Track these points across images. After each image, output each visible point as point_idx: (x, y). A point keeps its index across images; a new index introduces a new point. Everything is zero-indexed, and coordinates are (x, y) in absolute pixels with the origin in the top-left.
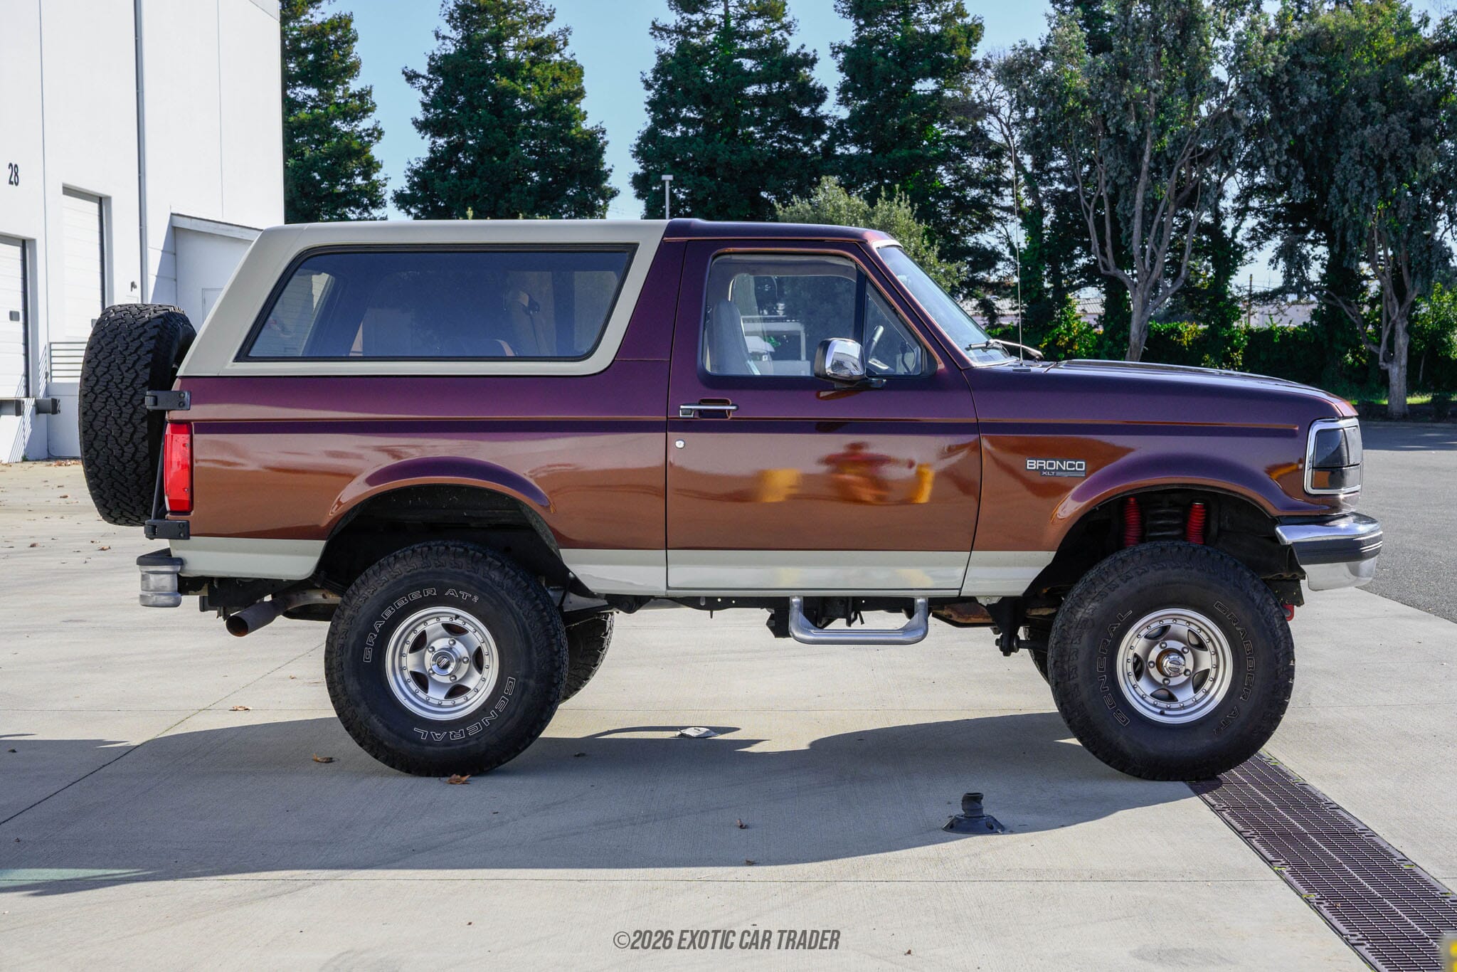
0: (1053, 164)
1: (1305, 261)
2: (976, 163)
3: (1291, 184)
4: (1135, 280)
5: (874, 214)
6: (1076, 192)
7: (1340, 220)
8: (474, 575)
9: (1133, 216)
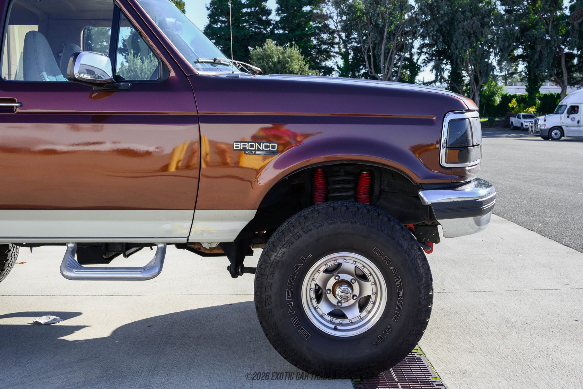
0: (353, 37)
1: (443, 70)
2: (325, 36)
3: (437, 42)
4: (382, 78)
5: (285, 53)
6: (361, 46)
7: (455, 55)
9: (381, 54)
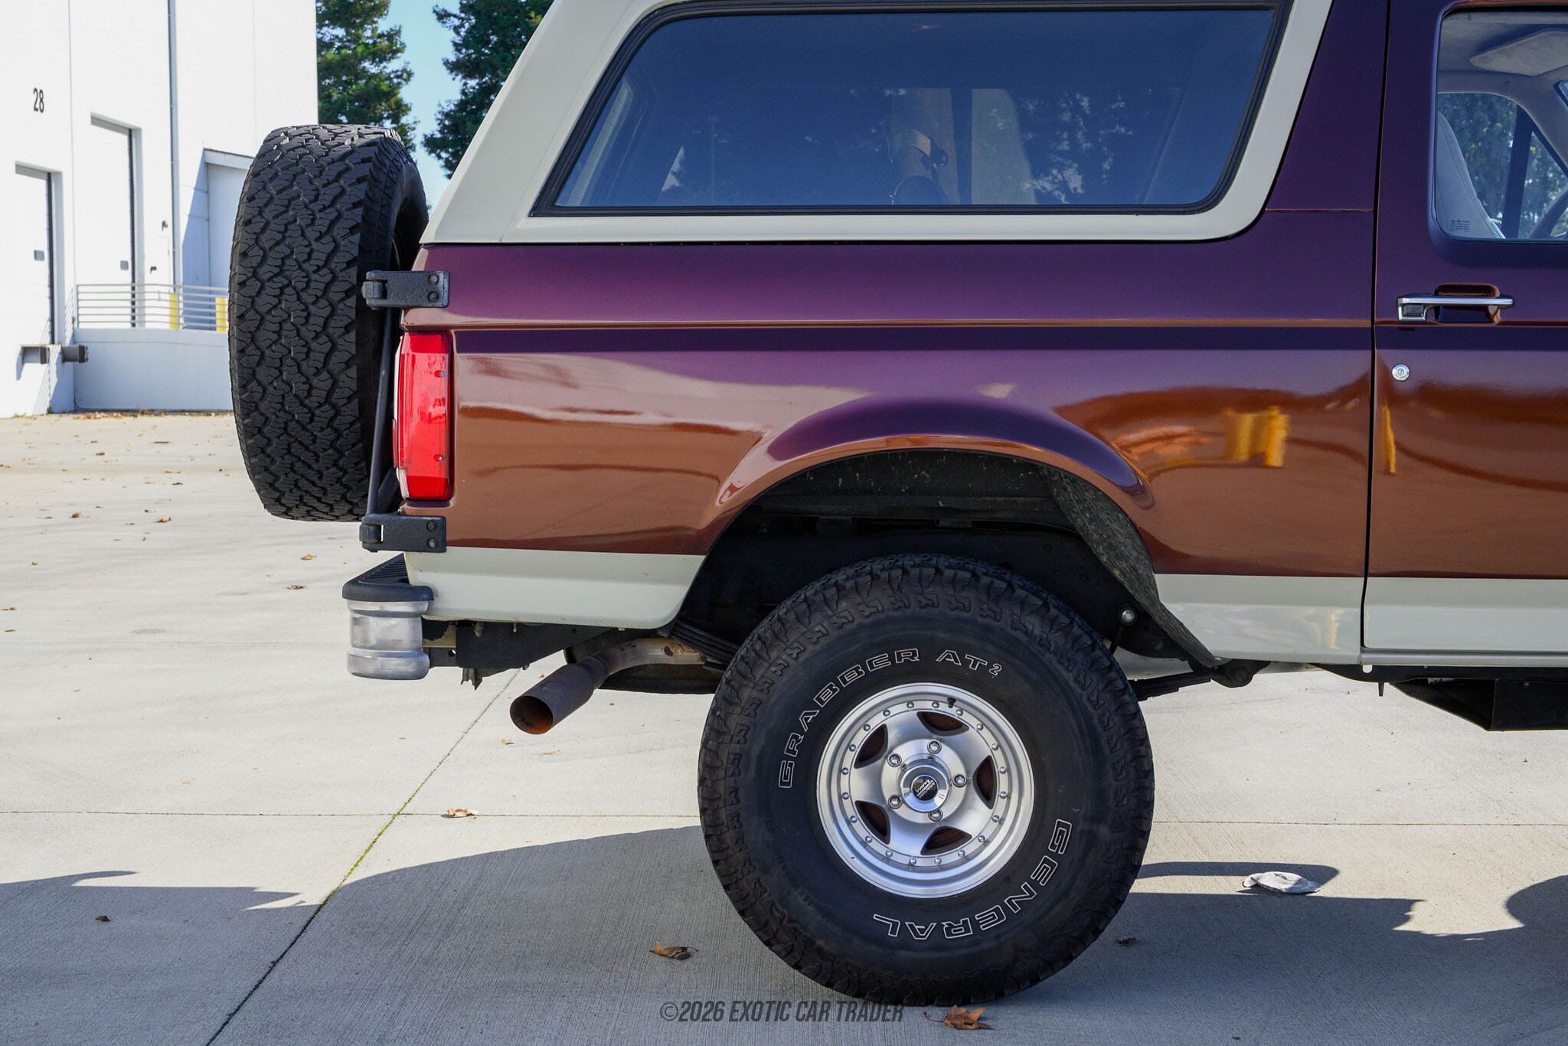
8: (995, 624)
